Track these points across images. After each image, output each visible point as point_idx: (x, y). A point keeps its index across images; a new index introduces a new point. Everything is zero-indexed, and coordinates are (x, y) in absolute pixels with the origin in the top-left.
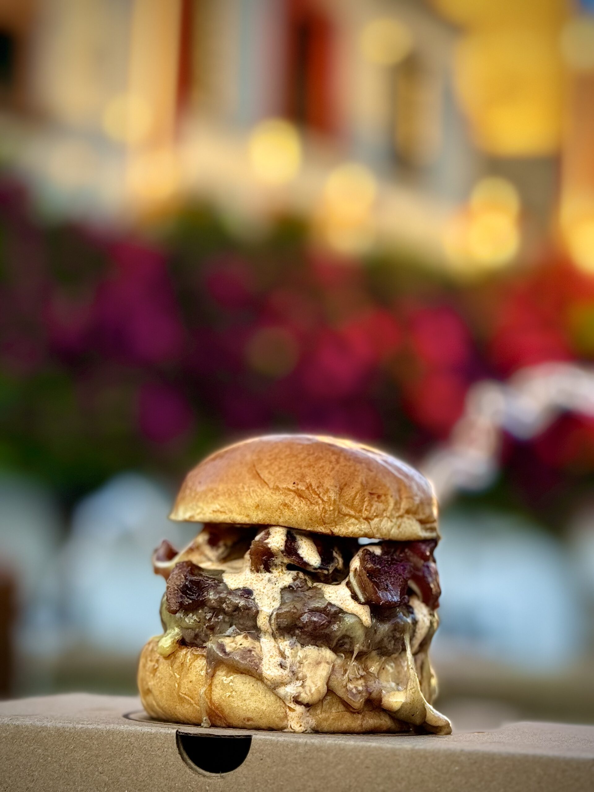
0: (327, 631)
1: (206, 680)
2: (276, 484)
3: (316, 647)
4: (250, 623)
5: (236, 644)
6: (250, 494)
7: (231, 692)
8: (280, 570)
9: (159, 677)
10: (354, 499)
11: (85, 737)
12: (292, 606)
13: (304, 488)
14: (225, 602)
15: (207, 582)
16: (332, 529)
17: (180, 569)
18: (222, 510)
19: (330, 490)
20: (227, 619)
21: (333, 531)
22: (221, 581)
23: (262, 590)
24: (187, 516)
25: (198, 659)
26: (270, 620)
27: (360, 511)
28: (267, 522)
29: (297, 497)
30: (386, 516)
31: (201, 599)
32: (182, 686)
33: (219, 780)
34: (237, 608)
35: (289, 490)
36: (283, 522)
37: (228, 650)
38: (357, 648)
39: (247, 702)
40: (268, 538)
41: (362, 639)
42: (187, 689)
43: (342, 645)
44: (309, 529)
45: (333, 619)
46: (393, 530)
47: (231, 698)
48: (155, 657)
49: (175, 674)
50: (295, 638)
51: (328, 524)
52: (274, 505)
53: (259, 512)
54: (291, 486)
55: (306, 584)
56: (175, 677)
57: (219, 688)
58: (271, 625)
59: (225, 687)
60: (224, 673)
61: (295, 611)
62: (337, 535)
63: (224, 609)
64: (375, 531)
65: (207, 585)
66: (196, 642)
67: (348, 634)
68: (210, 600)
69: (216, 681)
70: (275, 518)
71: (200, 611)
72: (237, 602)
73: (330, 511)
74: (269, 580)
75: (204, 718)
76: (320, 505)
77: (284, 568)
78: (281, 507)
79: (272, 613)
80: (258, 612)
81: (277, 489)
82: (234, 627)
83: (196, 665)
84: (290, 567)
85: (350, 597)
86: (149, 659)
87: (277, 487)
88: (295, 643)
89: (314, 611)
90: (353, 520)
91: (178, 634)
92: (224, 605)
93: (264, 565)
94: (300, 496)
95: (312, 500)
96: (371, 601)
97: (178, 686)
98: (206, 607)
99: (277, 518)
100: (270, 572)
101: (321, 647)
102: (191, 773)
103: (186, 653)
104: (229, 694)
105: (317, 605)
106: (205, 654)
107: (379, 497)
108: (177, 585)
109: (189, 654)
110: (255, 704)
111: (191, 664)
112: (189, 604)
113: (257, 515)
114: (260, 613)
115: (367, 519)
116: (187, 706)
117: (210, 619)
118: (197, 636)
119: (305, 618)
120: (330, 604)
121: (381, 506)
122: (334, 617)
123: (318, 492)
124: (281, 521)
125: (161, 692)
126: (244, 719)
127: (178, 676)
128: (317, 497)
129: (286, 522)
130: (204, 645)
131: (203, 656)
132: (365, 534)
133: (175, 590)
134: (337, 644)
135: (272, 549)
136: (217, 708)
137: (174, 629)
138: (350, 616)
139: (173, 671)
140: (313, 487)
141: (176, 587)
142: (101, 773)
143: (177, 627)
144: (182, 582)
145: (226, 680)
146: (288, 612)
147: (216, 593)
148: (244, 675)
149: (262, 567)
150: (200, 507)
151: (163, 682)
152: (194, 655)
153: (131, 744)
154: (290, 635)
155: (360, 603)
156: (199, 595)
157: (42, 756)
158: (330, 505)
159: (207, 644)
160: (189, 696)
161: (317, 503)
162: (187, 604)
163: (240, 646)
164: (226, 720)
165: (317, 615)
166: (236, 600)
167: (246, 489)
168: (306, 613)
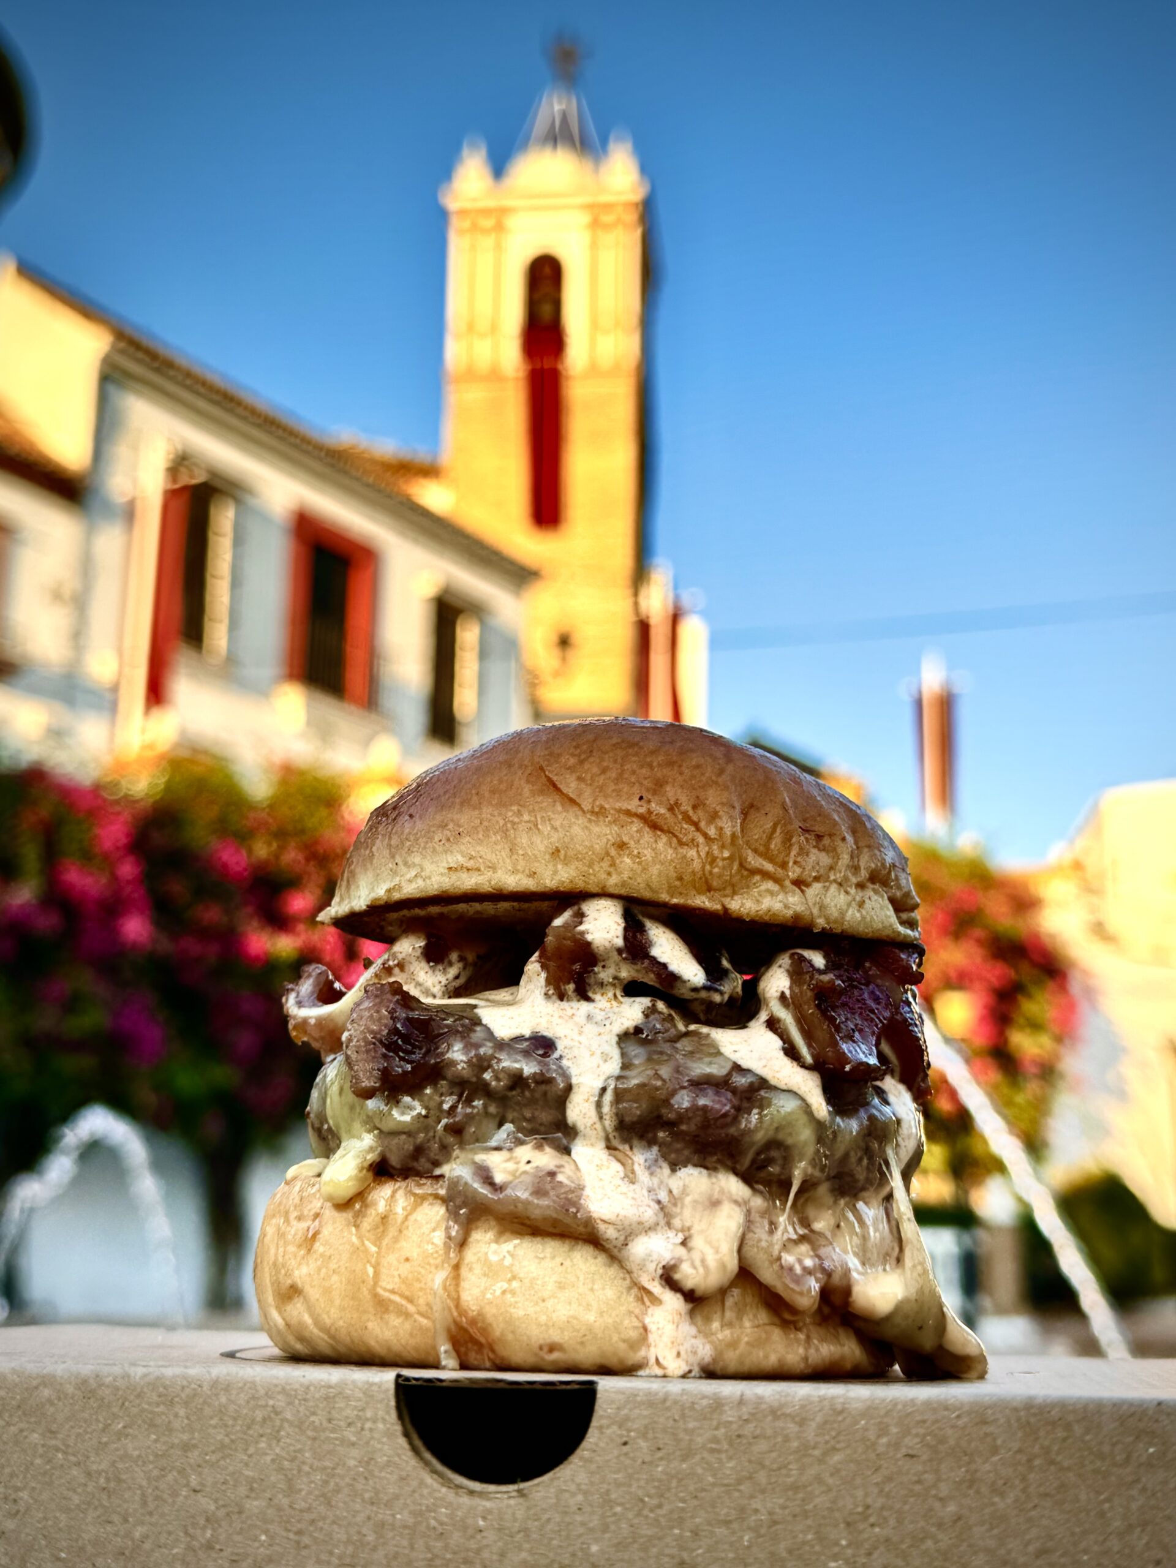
0: (732, 1130)
1: (447, 1253)
2: (598, 803)
3: (704, 1172)
4: (546, 1116)
5: (518, 1163)
6: (536, 825)
7: (509, 1281)
8: (610, 994)
9: (322, 1255)
10: (770, 838)
11: (155, 1398)
12: (651, 1072)
13: (663, 811)
14: (489, 1066)
15: (445, 1022)
16: (727, 901)
17: (376, 996)
18: (470, 864)
19: (721, 813)
20: (492, 1109)
21: (728, 906)
22: (477, 1022)
23: (577, 1038)
24: (380, 892)
25: (426, 1204)
26: (599, 1105)
27: (784, 865)
28: (580, 884)
29: (647, 829)
30: (835, 881)
31: (433, 1061)
32: (384, 1271)
33: (512, 1502)
34: (517, 1080)
35: (628, 813)
36: (616, 885)
37: (499, 1178)
38: (799, 1173)
39: (549, 1304)
40: (581, 923)
41: (810, 1150)
42: (397, 1279)
43: (763, 1166)
44: (675, 901)
45: (745, 1105)
46: (850, 912)
47: (508, 1296)
48: (310, 1210)
49: (367, 1243)
50: (655, 1149)
51: (716, 890)
52: (597, 846)
53: (560, 867)
54: (633, 805)
55: (675, 1026)
56: (366, 1251)
57: (478, 1272)
58: (601, 1118)
59: (491, 1271)
60: (490, 1235)
61: (659, 1083)
62: (734, 915)
63: (486, 1085)
64: (815, 911)
65: (446, 1030)
66: (415, 1164)
67: (781, 1136)
68: (453, 1063)
69: (470, 1255)
70: (598, 876)
71: (428, 1091)
72: (517, 1066)
73: (724, 859)
74: (589, 1017)
75: (443, 1349)
76: (701, 846)
77: (619, 993)
78: (613, 852)
79: (604, 1090)
80: (569, 1088)
81: (599, 813)
82: (509, 1127)
83: (419, 1218)
84: (632, 989)
85: (782, 1053)
86: (293, 1215)
87: (602, 807)
88: (656, 1161)
89: (700, 1084)
90: (770, 885)
91: (371, 1149)
92: (487, 1076)
93: (575, 983)
94: (655, 826)
95: (681, 836)
96: (824, 1063)
97: (375, 1272)
98: (444, 1082)
99: (603, 876)
100: (588, 999)
101: (715, 1169)
102: (436, 1485)
103: (393, 1196)
104: (501, 1287)
105: (708, 1070)
106: (442, 1192)
107: (819, 837)
108: (372, 1032)
109: (401, 1193)
110: (568, 1307)
111: (406, 1218)
112: (405, 1073)
113: (555, 872)
114: (575, 1090)
115: (800, 883)
116: (395, 1321)
117: (453, 1108)
118: (419, 1151)
119: (683, 1100)
120: (737, 1068)
121: (825, 859)
122: (749, 1099)
123: (695, 819)
124: (613, 882)
125: (327, 1291)
126: (541, 1348)
127: (374, 1249)
128: (693, 828)
129: (624, 884)
130: (437, 1172)
131: (436, 1197)
132: (797, 917)
133: (368, 1043)
134: (753, 1161)
135: (594, 946)
136: (473, 1322)
137: (359, 1138)
138: (783, 1096)
139: (360, 1238)
140: (683, 808)
141: (369, 1037)
142: (195, 1491)
143: (369, 1131)
144: (386, 1026)
145: (495, 1252)
146: (642, 1086)
147: (469, 1046)
148: (539, 1239)
149: (571, 987)
150: (414, 865)
151: (333, 1265)
152: (415, 1195)
153: (277, 1413)
154: (644, 1143)
155: (804, 1066)
156: (428, 1052)
157: (41, 1450)
158: (723, 847)
159: (446, 1169)
160: (402, 1295)
161: (693, 843)
162: (399, 1075)
163: (528, 1168)
164: (493, 1351)
165: (710, 1092)
166: (516, 1061)
167: (526, 817)
168: (683, 1088)
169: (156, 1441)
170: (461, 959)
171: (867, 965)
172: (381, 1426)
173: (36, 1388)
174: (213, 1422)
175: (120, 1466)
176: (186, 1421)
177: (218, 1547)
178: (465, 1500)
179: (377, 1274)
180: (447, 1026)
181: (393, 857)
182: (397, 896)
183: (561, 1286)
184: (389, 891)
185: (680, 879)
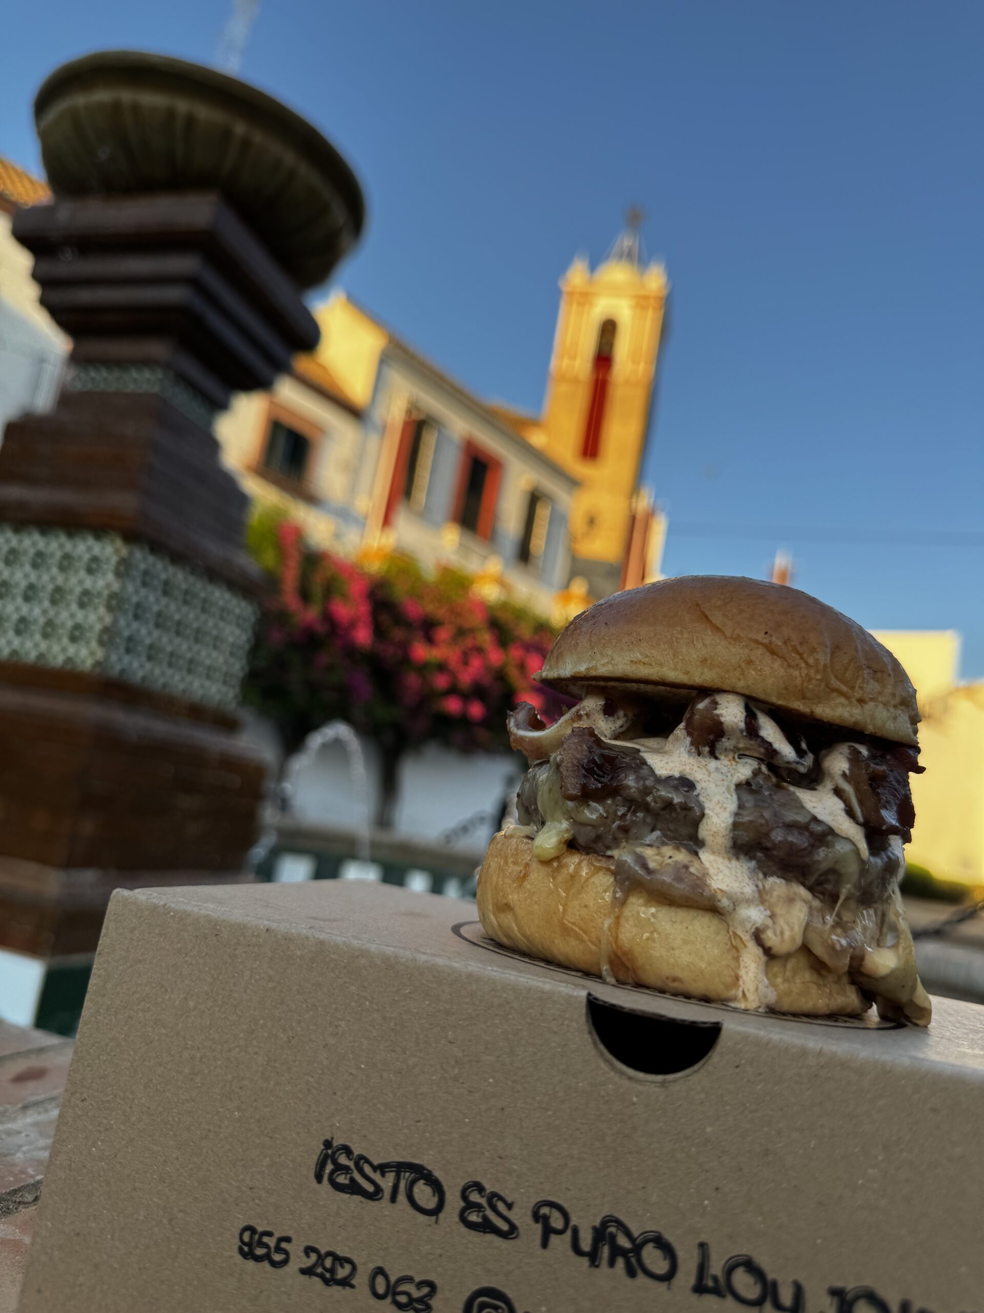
0: (807, 860)
1: (613, 907)
2: (736, 632)
3: (783, 881)
4: (684, 831)
5: (663, 857)
6: (693, 642)
7: (652, 933)
8: (731, 757)
9: (529, 891)
10: (846, 669)
11: (431, 978)
12: (757, 814)
13: (780, 643)
14: (651, 793)
15: (624, 760)
16: (814, 707)
17: (580, 736)
18: (647, 660)
19: (818, 650)
20: (649, 820)
21: (814, 710)
22: (642, 761)
24: (582, 668)
25: (601, 873)
27: (853, 688)
28: (718, 683)
29: (768, 654)
30: (881, 702)
31: (615, 784)
32: (570, 911)
33: (656, 1088)
34: (669, 805)
35: (756, 642)
36: (743, 687)
37: (652, 865)
38: (845, 890)
39: (677, 952)
40: (716, 709)
41: (855, 878)
42: (578, 917)
43: (823, 883)
44: (780, 702)
45: (818, 844)
46: (888, 723)
47: (650, 942)
48: (522, 860)
49: (559, 889)
50: (755, 862)
51: (808, 699)
52: (733, 661)
53: (706, 670)
54: (760, 637)
56: (559, 894)
57: (631, 922)
59: (641, 924)
60: (641, 901)
61: (763, 822)
62: (818, 717)
63: (647, 804)
64: (868, 720)
65: (624, 765)
66: (595, 846)
67: (837, 867)
68: (629, 787)
69: (628, 911)
70: (731, 679)
71: (609, 802)
72: (670, 796)
73: (817, 680)
74: (717, 770)
75: (605, 968)
76: (803, 670)
77: (736, 756)
78: (743, 665)
80: (703, 815)
81: (737, 639)
82: (657, 833)
83: (596, 881)
84: (746, 755)
85: (843, 814)
86: (511, 860)
87: (739, 636)
88: (755, 870)
89: (791, 826)
90: (842, 700)
91: (567, 831)
92: (649, 799)
93: (709, 747)
94: (773, 653)
95: (790, 661)
96: (870, 822)
97: (563, 909)
98: (619, 798)
99: (735, 680)
100: (716, 758)
101: (791, 881)
102: (607, 1070)
103: (579, 864)
104: (646, 935)
105: (795, 817)
106: (613, 868)
107: (875, 672)
108: (576, 759)
109: (584, 863)
110: (689, 956)
111: (587, 880)
112: (597, 789)
113: (702, 673)
114: (706, 817)
115: (861, 701)
116: (574, 943)
117: (624, 815)
118: (598, 838)
119: (778, 836)
120: (815, 819)
121: (877, 688)
122: (821, 841)
123: (801, 651)
124: (740, 685)
125: (530, 913)
126: (667, 978)
127: (564, 894)
128: (798, 657)
129: (748, 687)
130: (609, 853)
132: (856, 723)
133: (574, 765)
134: (816, 880)
135: (725, 726)
136: (625, 953)
137: (561, 823)
138: (843, 841)
139: (556, 886)
140: (793, 643)
141: (575, 762)
142: (451, 1042)
143: (567, 819)
144: (585, 756)
145: (644, 913)
146: (751, 822)
147: (638, 779)
148: (673, 909)
149: (707, 749)
150: (607, 655)
151: (535, 898)
152: (594, 866)
153: (508, 1003)
154: (747, 858)
155: (857, 823)
156: (612, 778)
157: (356, 997)
158: (817, 672)
159: (615, 853)
160: (580, 928)
161: (797, 667)
162: (593, 789)
163: (670, 861)
164: (635, 973)
165: (796, 832)
166: (669, 793)
167: (686, 635)
168: (778, 827)
169: (428, 1005)
170: (625, 715)
171: (888, 757)
172: (575, 1024)
173: (357, 957)
174: (467, 1000)
175: (405, 1017)
176: (449, 997)
177: (461, 1080)
178: (626, 1083)
179: (565, 910)
180: (626, 763)
181: (592, 648)
182: (593, 673)
183: (685, 942)
184: (588, 669)
185: (786, 689)
